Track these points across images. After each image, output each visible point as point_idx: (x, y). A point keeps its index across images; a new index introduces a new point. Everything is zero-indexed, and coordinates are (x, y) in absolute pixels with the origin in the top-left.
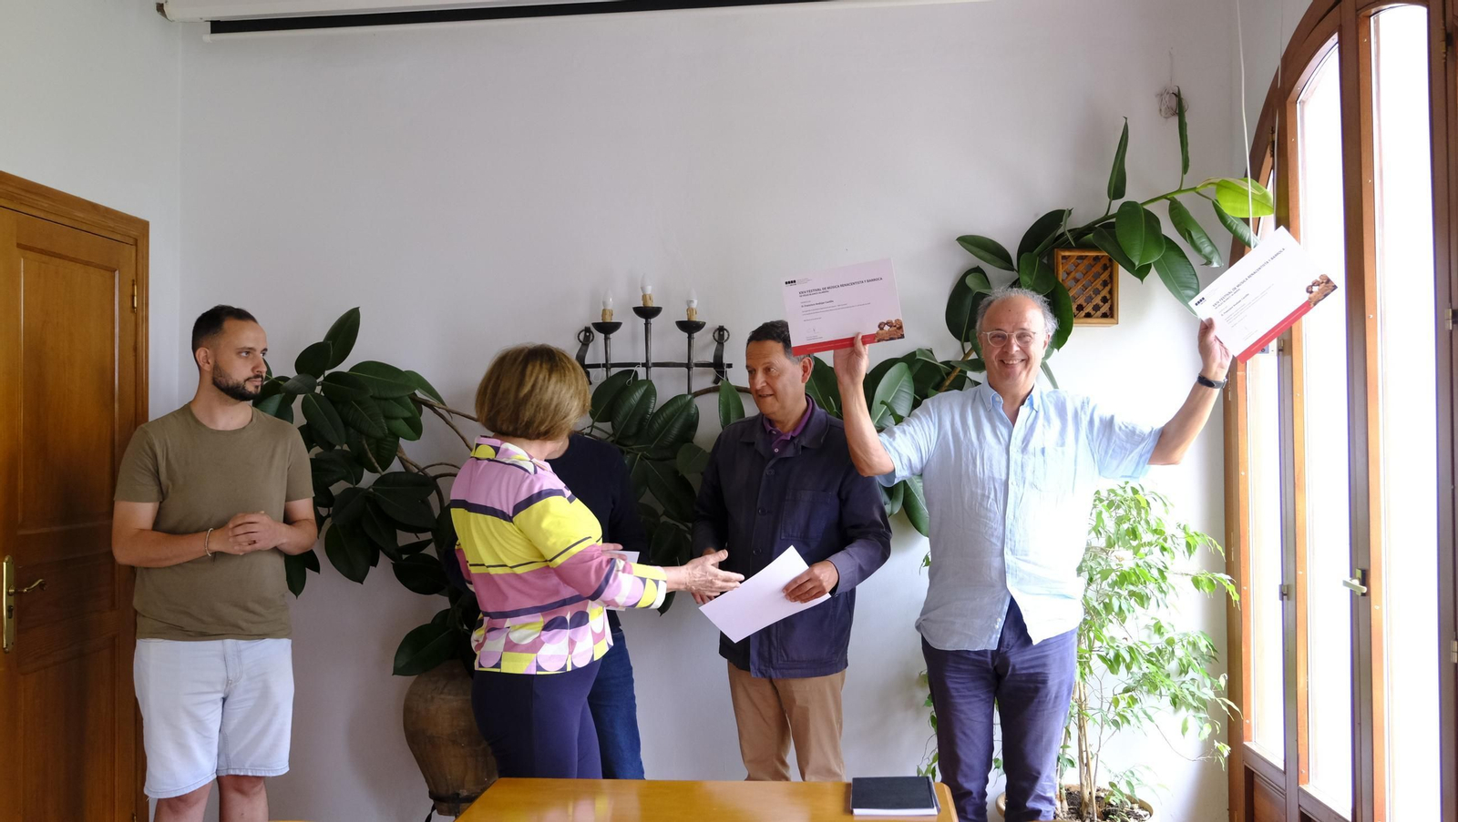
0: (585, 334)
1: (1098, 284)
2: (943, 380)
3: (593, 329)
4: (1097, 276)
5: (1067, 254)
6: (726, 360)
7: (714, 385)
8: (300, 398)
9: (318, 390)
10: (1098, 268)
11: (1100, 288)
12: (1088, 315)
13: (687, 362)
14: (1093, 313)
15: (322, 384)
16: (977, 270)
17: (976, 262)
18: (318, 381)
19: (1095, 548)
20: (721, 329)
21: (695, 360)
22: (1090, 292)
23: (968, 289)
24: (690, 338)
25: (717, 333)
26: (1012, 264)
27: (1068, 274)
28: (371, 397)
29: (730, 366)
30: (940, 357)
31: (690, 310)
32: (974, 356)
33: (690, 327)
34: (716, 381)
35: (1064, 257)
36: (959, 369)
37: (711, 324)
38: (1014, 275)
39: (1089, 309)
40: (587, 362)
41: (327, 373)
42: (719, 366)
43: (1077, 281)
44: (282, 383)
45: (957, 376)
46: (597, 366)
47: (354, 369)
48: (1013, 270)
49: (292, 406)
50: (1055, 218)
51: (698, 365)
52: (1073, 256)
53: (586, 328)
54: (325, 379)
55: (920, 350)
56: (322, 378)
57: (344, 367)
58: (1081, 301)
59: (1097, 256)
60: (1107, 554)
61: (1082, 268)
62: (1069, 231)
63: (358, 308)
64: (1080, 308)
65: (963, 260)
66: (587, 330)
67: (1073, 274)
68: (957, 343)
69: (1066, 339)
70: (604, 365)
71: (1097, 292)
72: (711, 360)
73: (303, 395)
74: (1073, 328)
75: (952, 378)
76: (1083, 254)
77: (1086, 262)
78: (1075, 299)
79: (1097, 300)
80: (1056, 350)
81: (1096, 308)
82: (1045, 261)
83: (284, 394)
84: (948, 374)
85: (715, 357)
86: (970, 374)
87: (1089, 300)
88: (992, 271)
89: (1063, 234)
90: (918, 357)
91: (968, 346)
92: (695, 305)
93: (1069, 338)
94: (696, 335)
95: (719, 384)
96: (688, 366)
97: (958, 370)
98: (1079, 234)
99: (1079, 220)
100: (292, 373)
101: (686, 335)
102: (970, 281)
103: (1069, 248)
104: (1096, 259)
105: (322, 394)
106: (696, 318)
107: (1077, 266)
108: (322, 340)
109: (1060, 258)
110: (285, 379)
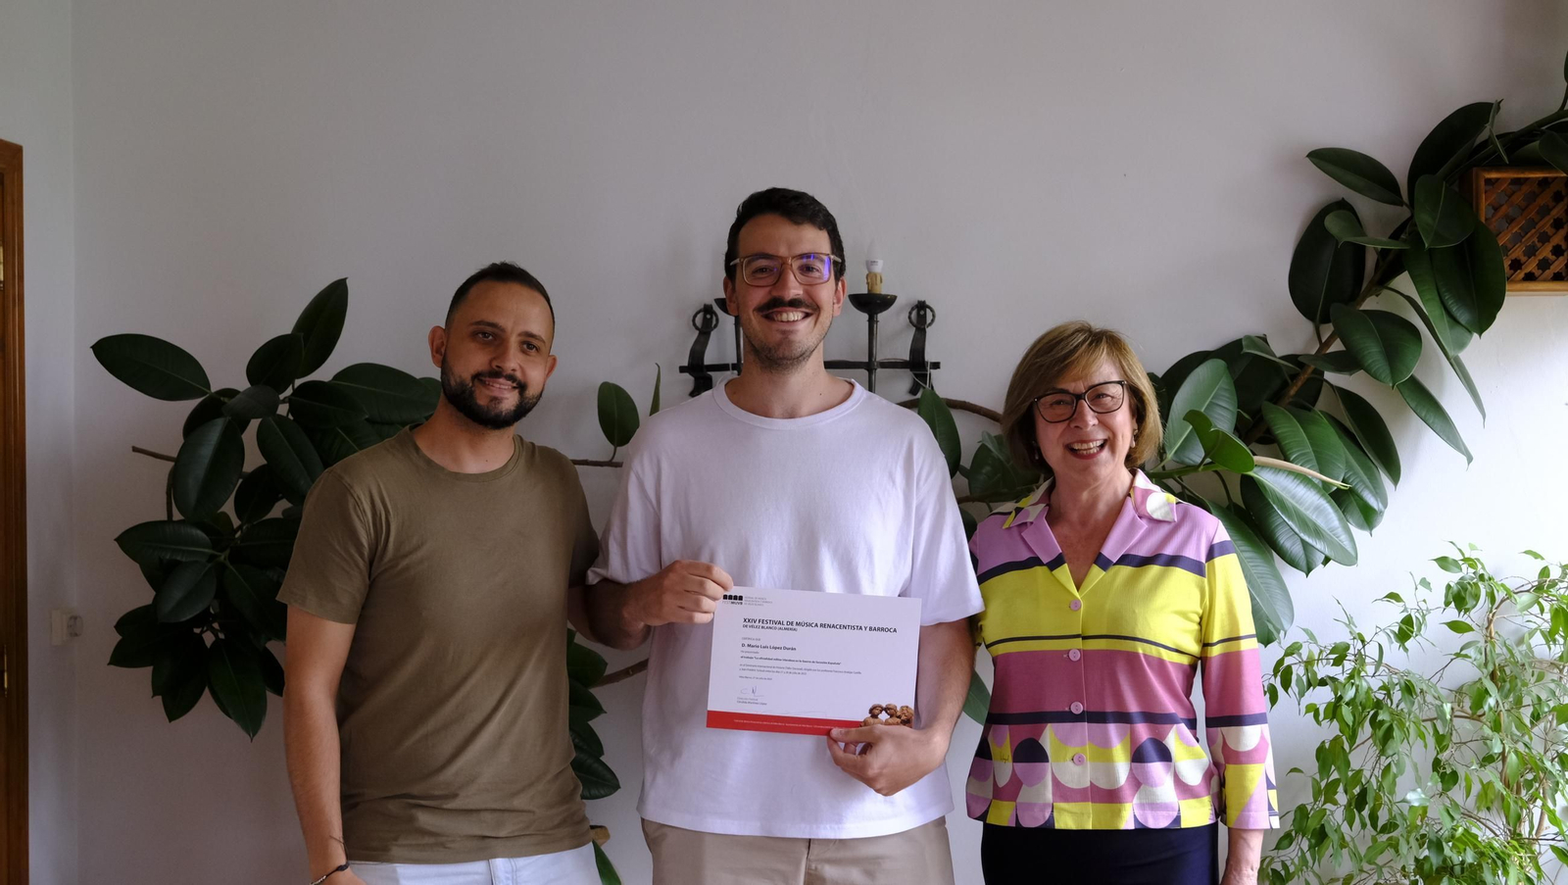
0: (705, 317)
1: (1546, 226)
2: (1285, 386)
3: (716, 308)
4: (1545, 211)
5: (1494, 175)
6: (930, 356)
7: (910, 397)
8: (255, 424)
9: (283, 410)
10: (1545, 199)
11: (1550, 231)
12: (1530, 277)
13: (867, 360)
14: (1537, 273)
15: (288, 400)
16: (1341, 206)
17: (1340, 191)
18: (282, 397)
19: (1541, 662)
20: (921, 306)
21: (880, 357)
22: (1532, 238)
23: (1327, 235)
24: (872, 322)
25: (914, 313)
26: (1401, 197)
27: (1496, 209)
28: (367, 420)
29: (936, 366)
30: (1280, 348)
31: (871, 277)
32: (1337, 346)
33: (871, 303)
34: (913, 391)
35: (1488, 181)
36: (1313, 367)
37: (905, 298)
38: (1404, 213)
39: (1531, 266)
40: (708, 359)
41: (298, 382)
42: (918, 365)
43: (1511, 220)
44: (226, 400)
45: (1308, 380)
46: (723, 367)
47: (342, 375)
48: (1401, 203)
49: (243, 436)
50: (1474, 115)
51: (885, 365)
52: (1504, 179)
53: (705, 305)
54: (296, 392)
55: (1248, 338)
56: (289, 392)
57: (325, 373)
58: (1517, 253)
59: (1546, 179)
60: (1561, 671)
61: (1518, 198)
62: (1498, 137)
63: (346, 279)
64: (1516, 265)
65: (1317, 189)
66: (707, 310)
67: (1504, 208)
68: (1307, 326)
69: (1494, 318)
70: (735, 367)
71: (1544, 238)
72: (907, 357)
73: (260, 420)
74: (1507, 300)
75: (1300, 384)
76: (1522, 176)
77: (1525, 189)
78: (1506, 250)
79: (1546, 252)
80: (1476, 335)
81: (1544, 265)
82: (1456, 188)
83: (229, 418)
84: (1294, 377)
85: (912, 351)
86: (1330, 376)
87: (1531, 252)
88: (1365, 206)
89: (1485, 143)
90: (1245, 350)
91: (1327, 330)
92: (878, 268)
93: (1499, 315)
94: (881, 316)
95: (919, 396)
96: (869, 366)
97: (1310, 371)
98: (1515, 141)
99: (1515, 116)
100: (242, 384)
101: (866, 316)
102: (1332, 224)
103: (1497, 164)
104: (1544, 182)
105: (290, 417)
106: (884, 289)
107: (1510, 197)
108: (289, 332)
109: (1482, 183)
110: (230, 393)
